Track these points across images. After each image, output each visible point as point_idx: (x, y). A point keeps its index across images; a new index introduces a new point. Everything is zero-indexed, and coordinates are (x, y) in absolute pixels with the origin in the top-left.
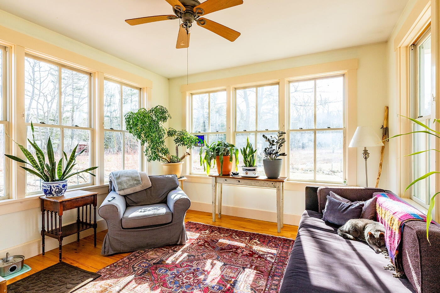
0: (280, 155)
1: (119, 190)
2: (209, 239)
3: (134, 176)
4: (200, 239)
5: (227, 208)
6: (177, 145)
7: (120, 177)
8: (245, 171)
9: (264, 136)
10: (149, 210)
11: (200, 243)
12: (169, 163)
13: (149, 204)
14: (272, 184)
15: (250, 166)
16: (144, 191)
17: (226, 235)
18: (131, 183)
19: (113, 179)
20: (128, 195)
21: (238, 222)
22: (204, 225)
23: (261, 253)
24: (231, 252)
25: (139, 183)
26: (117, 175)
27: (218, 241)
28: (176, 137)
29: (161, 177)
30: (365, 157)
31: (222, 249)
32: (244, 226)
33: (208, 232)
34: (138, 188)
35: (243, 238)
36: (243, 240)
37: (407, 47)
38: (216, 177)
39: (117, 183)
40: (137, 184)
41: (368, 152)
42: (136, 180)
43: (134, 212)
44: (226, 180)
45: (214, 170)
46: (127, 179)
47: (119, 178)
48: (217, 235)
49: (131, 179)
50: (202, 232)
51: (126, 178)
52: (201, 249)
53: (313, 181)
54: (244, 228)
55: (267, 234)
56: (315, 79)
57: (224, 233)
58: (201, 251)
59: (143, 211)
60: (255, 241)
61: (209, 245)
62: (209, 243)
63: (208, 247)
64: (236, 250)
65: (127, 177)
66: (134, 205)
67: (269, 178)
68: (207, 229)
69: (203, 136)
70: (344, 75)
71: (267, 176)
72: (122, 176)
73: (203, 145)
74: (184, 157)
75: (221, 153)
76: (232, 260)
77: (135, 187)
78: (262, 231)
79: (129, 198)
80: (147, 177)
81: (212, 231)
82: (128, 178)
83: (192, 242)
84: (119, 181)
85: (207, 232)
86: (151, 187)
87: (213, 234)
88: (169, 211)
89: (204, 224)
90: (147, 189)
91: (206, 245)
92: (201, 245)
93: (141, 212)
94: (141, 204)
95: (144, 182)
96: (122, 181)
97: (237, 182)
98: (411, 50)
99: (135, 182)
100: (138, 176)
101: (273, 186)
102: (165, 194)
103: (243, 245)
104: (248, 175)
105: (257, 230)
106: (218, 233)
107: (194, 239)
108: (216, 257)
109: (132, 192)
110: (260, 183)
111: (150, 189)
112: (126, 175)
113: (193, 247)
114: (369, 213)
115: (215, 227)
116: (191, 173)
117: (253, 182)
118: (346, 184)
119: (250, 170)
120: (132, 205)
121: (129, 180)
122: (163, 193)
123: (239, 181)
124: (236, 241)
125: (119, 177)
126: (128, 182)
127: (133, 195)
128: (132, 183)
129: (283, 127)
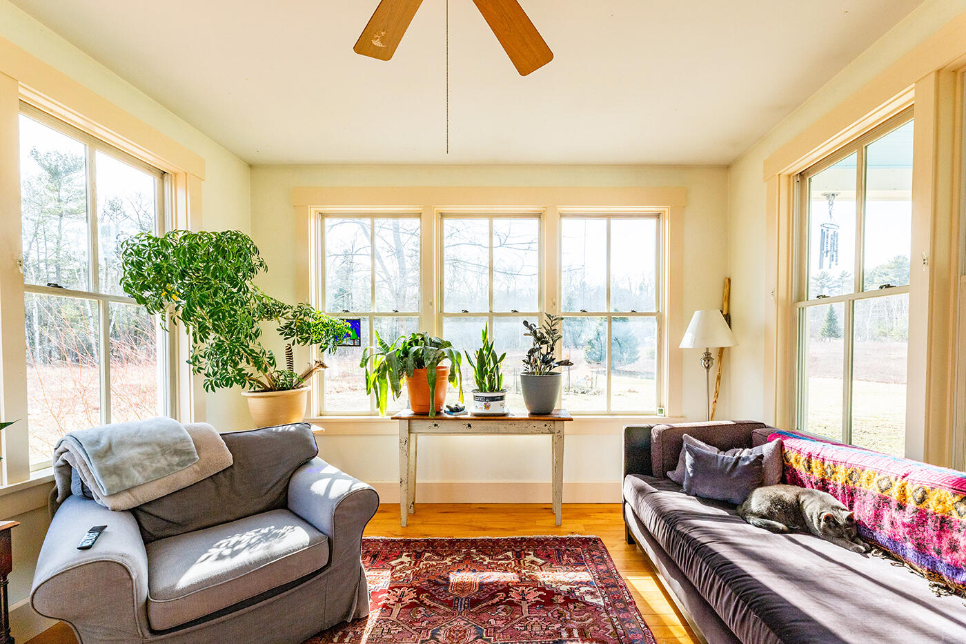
0: (559, 363)
1: (111, 495)
2: (421, 579)
3: (167, 439)
4: (400, 588)
5: (427, 487)
6: (290, 341)
7: (113, 449)
8: (483, 403)
9: (526, 323)
10: (249, 546)
11: (407, 600)
12: (267, 390)
13: (230, 517)
14: (546, 425)
15: (492, 389)
16: (207, 481)
17: (458, 558)
18: (159, 465)
19: (77, 459)
20: (149, 504)
21: (462, 518)
22: (386, 543)
23: (564, 588)
24: (498, 604)
25: (190, 461)
26: (98, 442)
27: (447, 579)
28: (284, 322)
29: (262, 435)
30: (707, 366)
31: (473, 603)
32: (483, 526)
33: (409, 559)
34: (186, 477)
35: (500, 557)
36: (504, 562)
37: (789, 176)
38: (409, 419)
39: (100, 470)
40: (182, 464)
41: (711, 356)
42: (177, 452)
43: (194, 562)
44: (436, 425)
45: (401, 403)
46: (141, 454)
47: (106, 452)
48: (434, 563)
49: (158, 449)
50: (393, 563)
51: (138, 450)
52: (419, 616)
53: (605, 413)
54: (484, 529)
55: (543, 536)
56: (609, 216)
57: (451, 555)
58: (424, 624)
59: (227, 552)
60: (529, 558)
61: (432, 597)
62: (428, 592)
63: (434, 607)
64: (507, 597)
65: (140, 445)
66: (175, 532)
67: (532, 414)
68: (402, 552)
69: (358, 321)
70: (658, 216)
71: (529, 409)
72: (121, 443)
73: (356, 343)
74: (308, 374)
75: (429, 362)
76: (517, 627)
77: (175, 476)
78: (524, 528)
79: (153, 512)
80: (215, 437)
81: (418, 557)
82: (148, 449)
83: (382, 603)
84: (110, 462)
85: (405, 559)
86: (232, 467)
87: (425, 562)
88: (318, 534)
89: (383, 538)
90: (217, 474)
91: (427, 601)
92: (412, 605)
93: (221, 557)
94: (199, 526)
95: (205, 455)
96: (123, 463)
97: (466, 429)
98: (796, 181)
99: (176, 459)
100: (183, 440)
101: (548, 431)
102: (280, 480)
103: (510, 577)
104: (491, 411)
105: (514, 529)
106: (436, 557)
107: (382, 592)
108: (473, 631)
109: (163, 492)
110: (518, 425)
111: (228, 473)
112: (137, 440)
113: (394, 617)
114: (773, 471)
115: (416, 541)
116: (322, 413)
117: (501, 426)
118: (663, 415)
119: (493, 399)
120: (167, 532)
121: (150, 456)
122: (275, 481)
123: (469, 426)
124: (489, 567)
125: (109, 449)
126: (147, 463)
127: (166, 502)
128: (163, 463)
129: (552, 307)
